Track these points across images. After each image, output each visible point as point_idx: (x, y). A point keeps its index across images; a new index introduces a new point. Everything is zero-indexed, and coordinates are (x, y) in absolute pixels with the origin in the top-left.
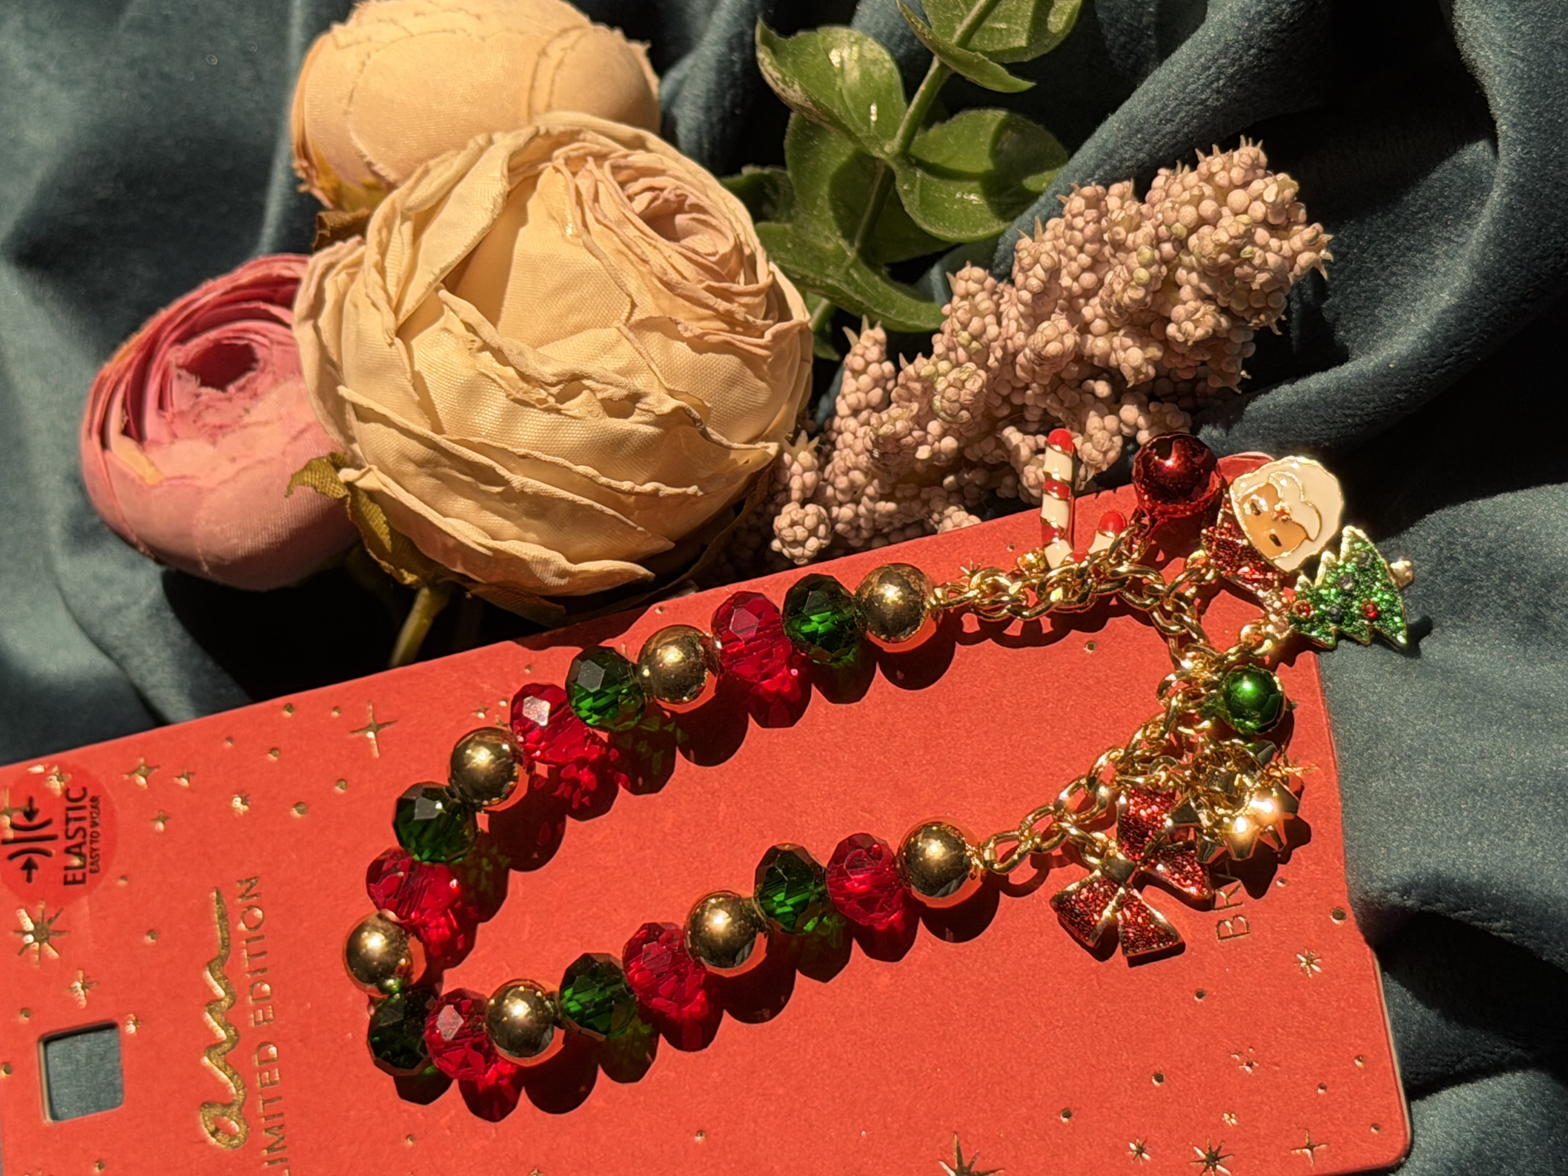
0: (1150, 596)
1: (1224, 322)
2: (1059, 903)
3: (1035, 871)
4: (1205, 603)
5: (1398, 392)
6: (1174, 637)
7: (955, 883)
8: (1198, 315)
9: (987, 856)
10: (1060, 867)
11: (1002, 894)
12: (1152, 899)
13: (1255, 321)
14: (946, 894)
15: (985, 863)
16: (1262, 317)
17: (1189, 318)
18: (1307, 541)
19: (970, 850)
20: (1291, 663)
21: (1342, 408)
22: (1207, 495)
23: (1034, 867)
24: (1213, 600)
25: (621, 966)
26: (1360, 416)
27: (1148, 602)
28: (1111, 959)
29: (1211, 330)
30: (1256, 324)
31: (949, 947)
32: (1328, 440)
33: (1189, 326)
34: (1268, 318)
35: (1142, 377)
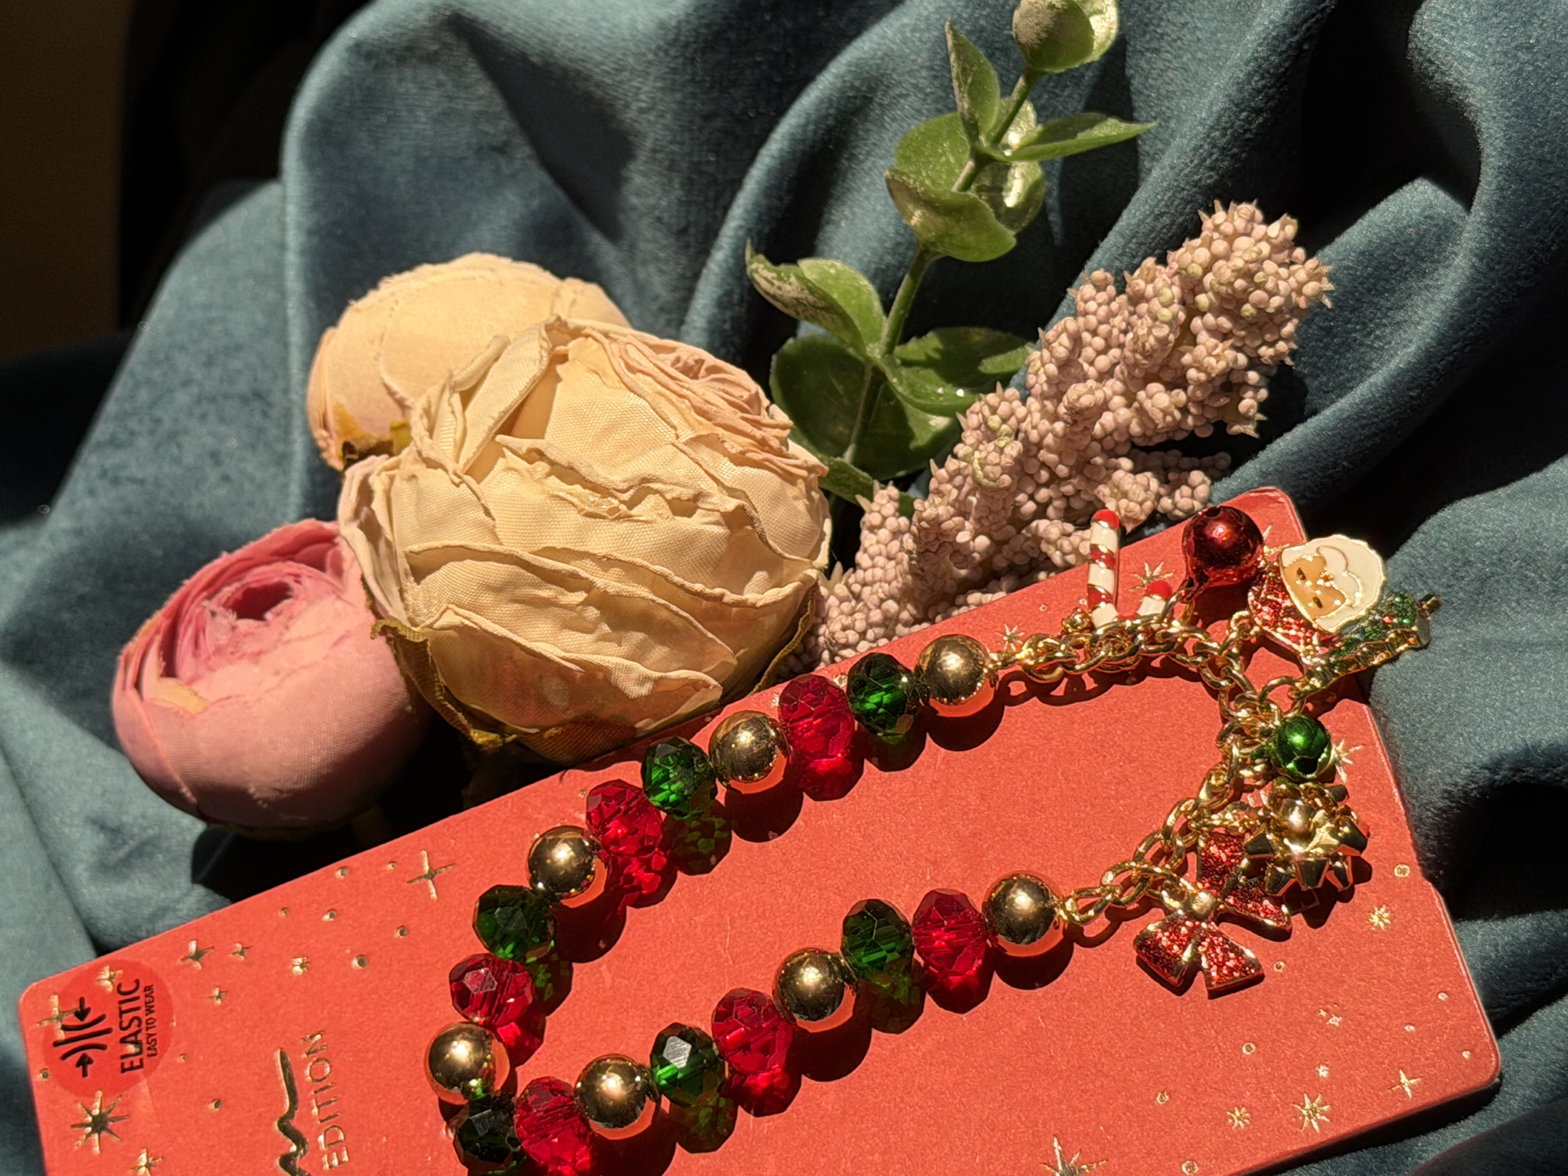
1: (1240, 358)
3: (1110, 923)
11: (1076, 945)
19: (1055, 900)
29: (1227, 365)
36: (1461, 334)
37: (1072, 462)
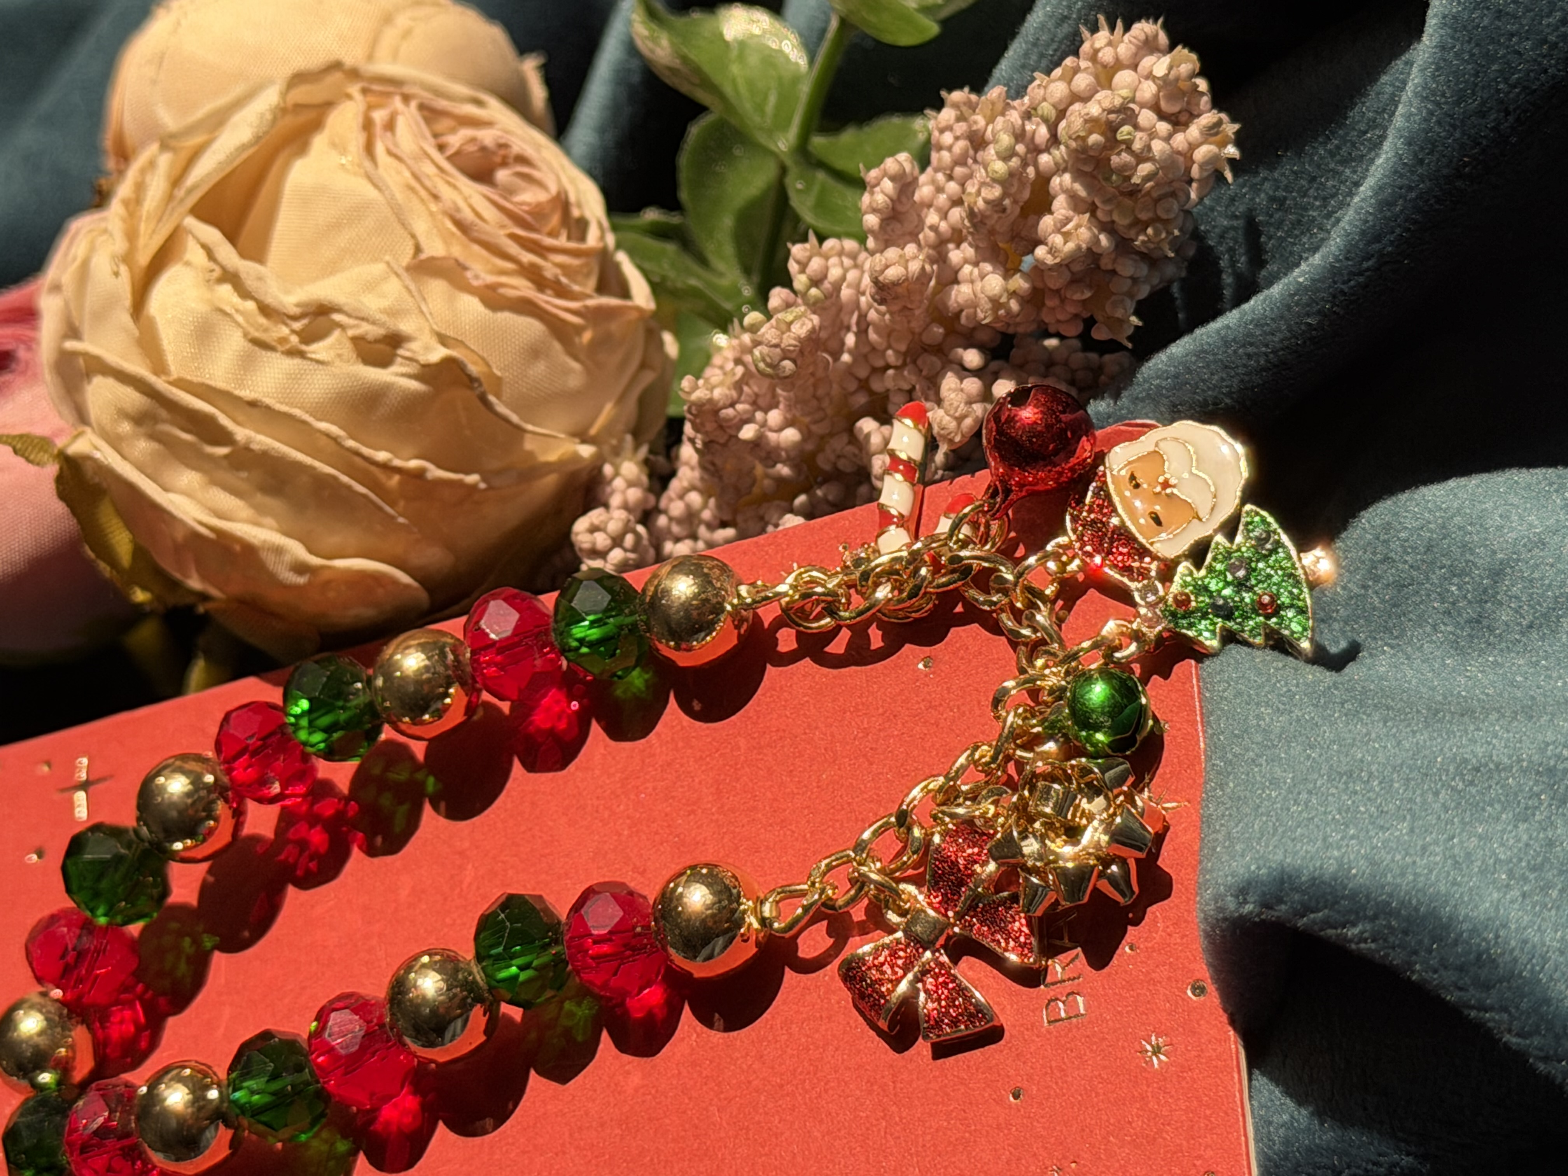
0: (998, 592)
1: (1104, 239)
2: (848, 970)
3: (832, 940)
4: (1069, 607)
5: (1308, 315)
6: (1026, 645)
7: (720, 941)
8: (1070, 226)
9: (767, 910)
10: (860, 935)
11: (787, 969)
12: (970, 973)
13: (1142, 238)
14: (710, 957)
15: (763, 921)
16: (1150, 231)
17: (1058, 231)
18: (1196, 521)
19: (747, 904)
20: (1166, 676)
21: (1244, 346)
22: (1073, 461)
23: (831, 937)
24: (1078, 602)
25: (305, 1045)
26: (1266, 354)
27: (995, 599)
28: (912, 1051)
29: (1084, 246)
30: (1143, 242)
31: (717, 1037)
32: (1229, 394)
33: (1057, 240)
34: (1157, 233)
35: (1002, 312)
36: (1376, 246)
37: (903, 347)
